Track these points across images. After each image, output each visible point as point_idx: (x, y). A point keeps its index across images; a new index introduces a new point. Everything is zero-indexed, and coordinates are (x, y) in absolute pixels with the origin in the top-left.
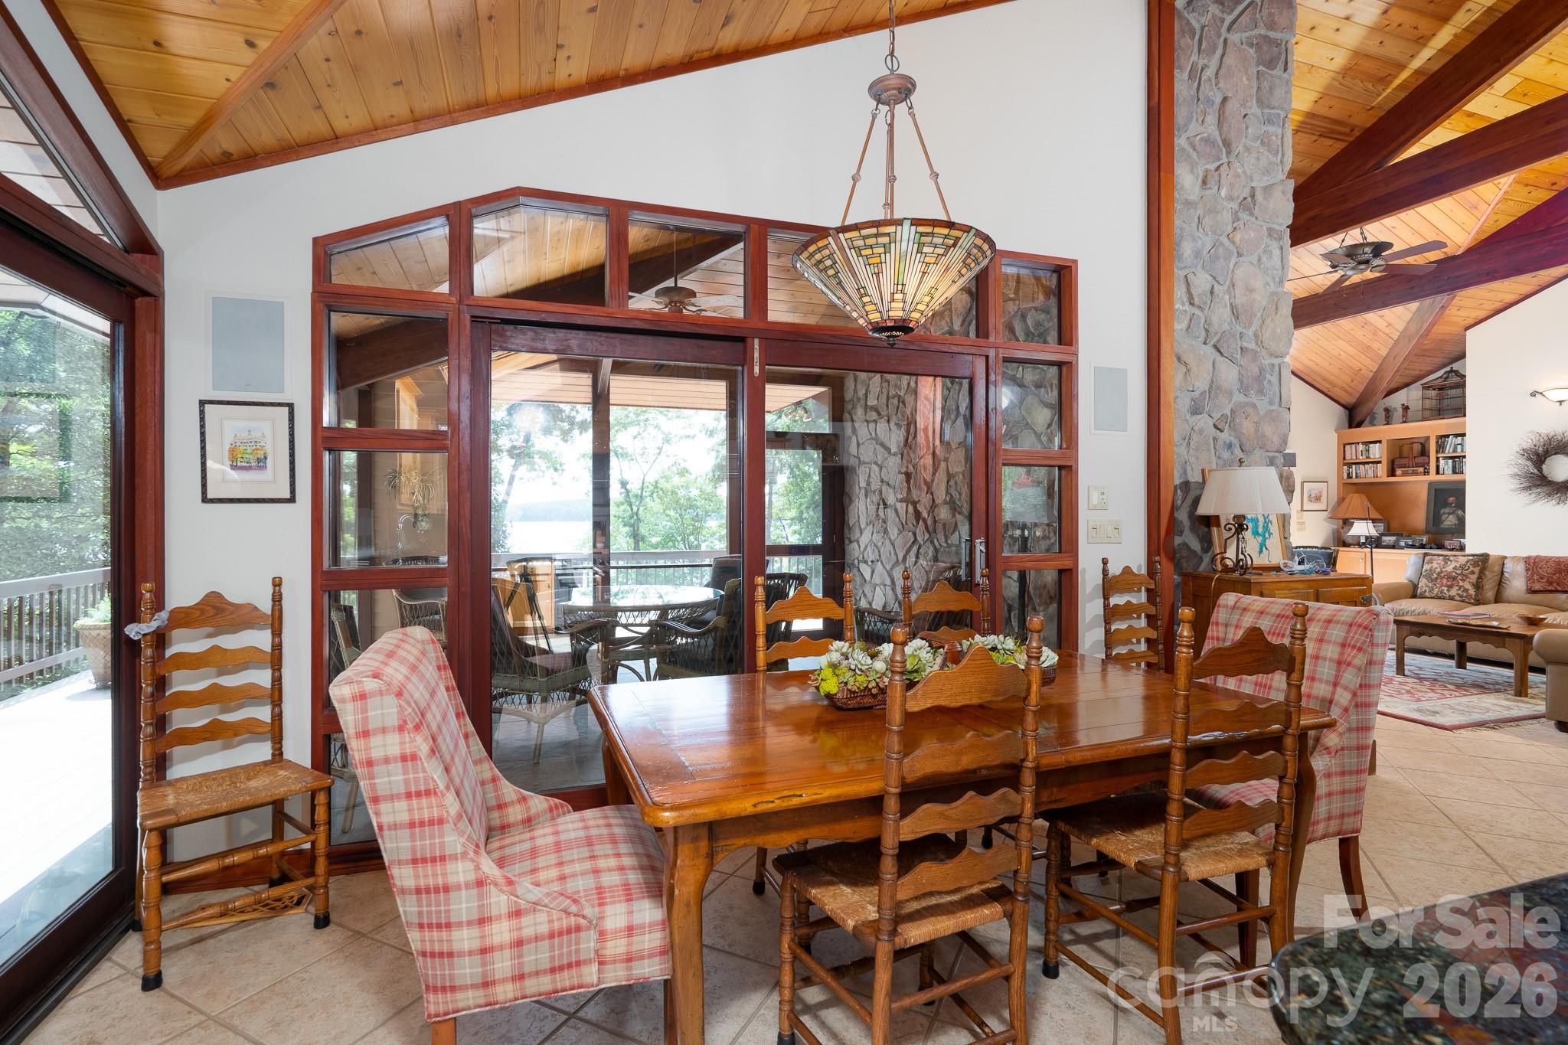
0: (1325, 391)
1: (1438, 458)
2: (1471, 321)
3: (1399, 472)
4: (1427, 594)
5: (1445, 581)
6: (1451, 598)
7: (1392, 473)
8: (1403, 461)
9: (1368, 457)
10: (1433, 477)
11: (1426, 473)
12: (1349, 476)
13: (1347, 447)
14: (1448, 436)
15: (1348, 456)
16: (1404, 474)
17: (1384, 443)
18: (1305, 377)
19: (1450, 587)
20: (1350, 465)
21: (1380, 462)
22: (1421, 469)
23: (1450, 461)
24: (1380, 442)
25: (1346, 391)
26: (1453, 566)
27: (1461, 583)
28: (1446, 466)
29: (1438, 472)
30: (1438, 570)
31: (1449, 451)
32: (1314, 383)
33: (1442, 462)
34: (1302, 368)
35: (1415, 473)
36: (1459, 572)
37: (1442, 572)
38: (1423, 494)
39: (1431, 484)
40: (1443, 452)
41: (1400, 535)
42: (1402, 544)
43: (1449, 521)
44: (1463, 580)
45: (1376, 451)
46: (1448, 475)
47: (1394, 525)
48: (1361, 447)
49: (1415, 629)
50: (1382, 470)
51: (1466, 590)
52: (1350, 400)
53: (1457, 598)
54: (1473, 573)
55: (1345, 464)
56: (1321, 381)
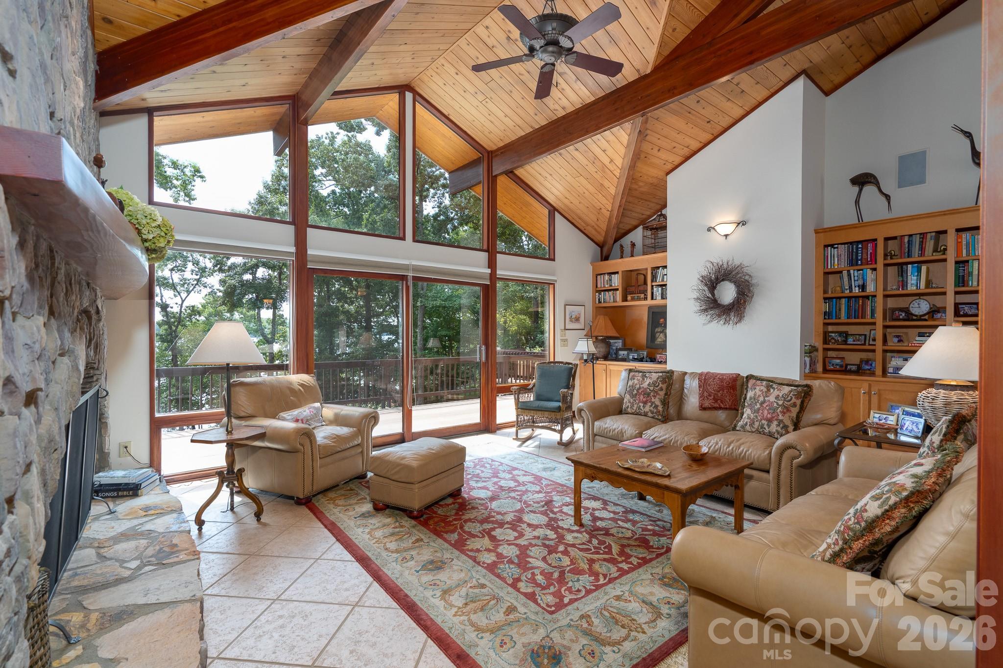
0: (582, 229)
1: (652, 286)
2: (669, 167)
3: (629, 298)
4: (629, 410)
5: (642, 397)
6: (646, 415)
7: (625, 299)
8: (632, 289)
9: (611, 286)
10: (649, 302)
11: (646, 299)
12: (600, 302)
13: (599, 277)
14: (658, 268)
15: (599, 286)
16: (633, 299)
17: (620, 273)
18: (567, 215)
19: (645, 403)
20: (600, 292)
21: (617, 290)
22: (642, 296)
23: (660, 289)
24: (617, 273)
25: (596, 230)
26: (648, 383)
27: (653, 400)
28: (658, 292)
29: (652, 299)
30: (638, 386)
31: (659, 281)
32: (573, 221)
33: (655, 289)
34: (563, 207)
35: (639, 299)
36: (652, 388)
37: (640, 388)
38: (645, 316)
39: (650, 308)
40: (656, 281)
41: (630, 350)
42: (631, 357)
43: (659, 340)
44: (655, 396)
45: (616, 281)
46: (658, 301)
47: (628, 341)
48: (607, 277)
49: (589, 471)
50: (619, 294)
51: (656, 407)
52: (600, 238)
53: (650, 414)
54: (661, 389)
55: (597, 291)
56: (578, 220)
